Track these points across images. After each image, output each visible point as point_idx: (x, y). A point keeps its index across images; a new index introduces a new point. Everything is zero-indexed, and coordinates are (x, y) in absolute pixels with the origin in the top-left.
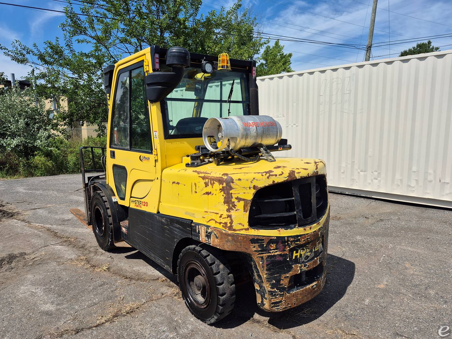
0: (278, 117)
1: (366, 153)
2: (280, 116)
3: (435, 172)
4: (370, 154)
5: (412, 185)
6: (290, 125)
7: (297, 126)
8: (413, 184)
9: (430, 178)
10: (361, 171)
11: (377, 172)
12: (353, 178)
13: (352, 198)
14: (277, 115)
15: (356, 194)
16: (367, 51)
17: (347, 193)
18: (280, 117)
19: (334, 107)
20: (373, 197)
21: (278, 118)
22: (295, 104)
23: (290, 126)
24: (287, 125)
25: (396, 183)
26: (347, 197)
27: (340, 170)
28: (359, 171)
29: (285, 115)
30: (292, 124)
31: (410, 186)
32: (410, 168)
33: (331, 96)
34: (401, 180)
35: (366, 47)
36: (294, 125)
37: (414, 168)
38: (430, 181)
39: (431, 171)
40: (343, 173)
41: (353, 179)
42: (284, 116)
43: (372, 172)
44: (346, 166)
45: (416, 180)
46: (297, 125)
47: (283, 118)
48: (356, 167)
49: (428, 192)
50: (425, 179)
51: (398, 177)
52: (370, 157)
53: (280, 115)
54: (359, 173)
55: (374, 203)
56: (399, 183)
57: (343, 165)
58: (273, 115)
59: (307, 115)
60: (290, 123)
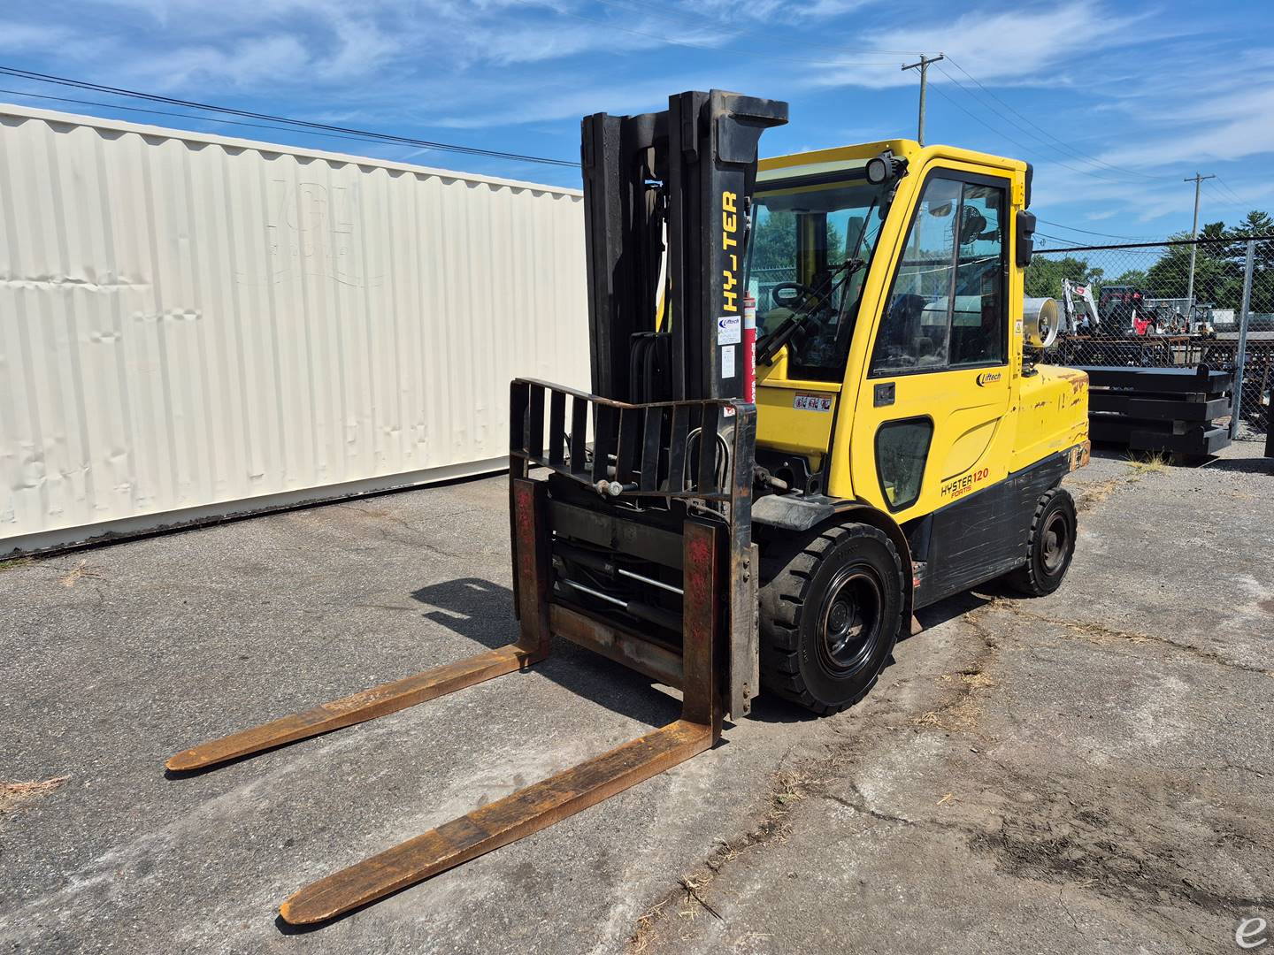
0: (113, 282)
2: (122, 278)
4: (405, 385)
6: (168, 312)
7: (199, 317)
8: (480, 435)
10: (393, 429)
11: (421, 424)
12: (376, 451)
14: (110, 274)
15: (381, 488)
17: (361, 493)
18: (124, 283)
20: (415, 484)
21: (114, 288)
22: (184, 242)
23: (168, 318)
24: (160, 315)
25: (455, 441)
27: (344, 437)
28: (389, 429)
29: (148, 276)
30: (180, 311)
31: (476, 441)
34: (463, 433)
36: (188, 312)
37: (479, 405)
40: (352, 442)
41: (377, 453)
42: (141, 281)
43: (413, 428)
44: (358, 422)
45: (484, 427)
46: (198, 312)
47: (139, 287)
48: (379, 422)
50: (496, 422)
52: (404, 391)
53: (121, 274)
54: (388, 434)
56: (461, 440)
57: (352, 422)
58: (90, 272)
59: (235, 282)
60: (165, 307)
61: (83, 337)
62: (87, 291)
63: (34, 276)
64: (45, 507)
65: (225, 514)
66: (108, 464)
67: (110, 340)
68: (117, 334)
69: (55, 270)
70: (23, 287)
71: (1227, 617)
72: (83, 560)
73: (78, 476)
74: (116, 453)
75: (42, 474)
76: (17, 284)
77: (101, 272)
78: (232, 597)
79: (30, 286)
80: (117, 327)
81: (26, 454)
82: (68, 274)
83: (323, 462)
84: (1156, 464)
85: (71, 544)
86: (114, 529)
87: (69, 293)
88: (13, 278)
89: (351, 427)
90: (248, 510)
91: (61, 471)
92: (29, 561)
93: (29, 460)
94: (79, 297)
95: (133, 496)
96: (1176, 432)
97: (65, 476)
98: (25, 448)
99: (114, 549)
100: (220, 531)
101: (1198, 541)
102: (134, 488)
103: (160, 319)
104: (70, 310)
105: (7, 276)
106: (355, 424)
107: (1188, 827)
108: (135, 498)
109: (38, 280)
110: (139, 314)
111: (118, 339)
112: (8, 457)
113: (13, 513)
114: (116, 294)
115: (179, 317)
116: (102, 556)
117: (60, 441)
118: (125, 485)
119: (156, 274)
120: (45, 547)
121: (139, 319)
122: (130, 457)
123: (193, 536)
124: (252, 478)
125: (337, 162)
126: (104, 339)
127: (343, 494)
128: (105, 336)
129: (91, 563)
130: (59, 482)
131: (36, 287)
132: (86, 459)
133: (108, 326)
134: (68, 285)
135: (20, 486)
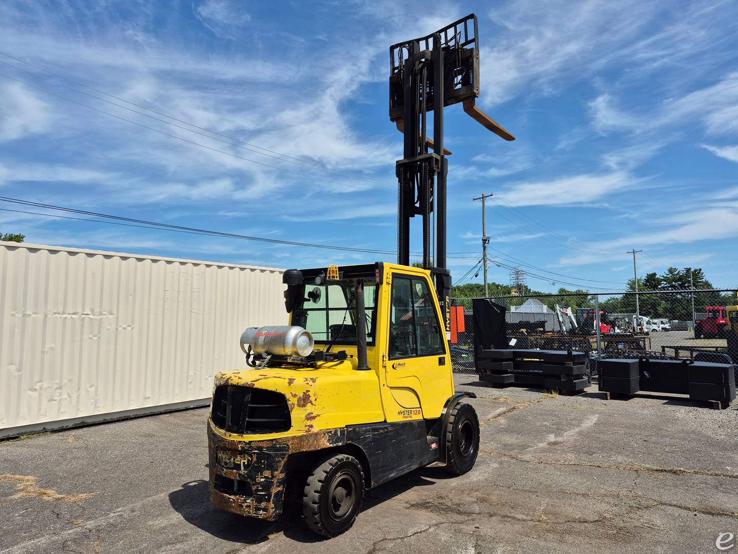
0: (101, 314)
2: (104, 313)
4: (216, 356)
6: (120, 326)
7: (132, 328)
12: (201, 387)
14: (100, 311)
15: (201, 404)
17: (192, 407)
18: (105, 315)
19: (180, 305)
21: (101, 316)
22: (131, 298)
23: (120, 329)
24: (117, 327)
27: (187, 380)
28: (207, 377)
29: (115, 312)
30: (125, 326)
36: (129, 326)
40: (191, 383)
42: (111, 313)
46: (133, 326)
47: (112, 316)
48: (203, 373)
52: (216, 360)
53: (104, 311)
54: (207, 379)
57: (191, 373)
58: (92, 310)
59: (149, 313)
60: (120, 324)
61: (86, 337)
62: (90, 318)
63: (71, 313)
64: (59, 410)
65: (132, 415)
66: (87, 391)
67: (96, 338)
68: (99, 336)
69: (80, 310)
70: (66, 317)
71: (531, 447)
72: (74, 432)
73: (75, 396)
74: (91, 386)
75: (61, 395)
76: (64, 316)
77: (97, 310)
78: (142, 444)
79: (69, 316)
80: (99, 332)
81: (56, 386)
82: (84, 311)
83: (177, 392)
84: (555, 395)
85: (66, 426)
86: (85, 420)
87: (83, 319)
88: (63, 313)
89: (191, 375)
90: (142, 413)
91: (68, 394)
92: (49, 433)
93: (57, 389)
94: (87, 321)
95: (95, 405)
96: (563, 380)
97: (69, 396)
98: (56, 383)
99: (85, 429)
100: (130, 423)
101: (546, 423)
102: (96, 402)
103: (117, 329)
104: (82, 326)
105: (61, 313)
106: (192, 374)
107: (470, 499)
108: (96, 407)
109: (72, 314)
110: (109, 327)
111: (99, 338)
112: (49, 387)
113: (46, 412)
114: (101, 319)
115: (125, 328)
116: (80, 431)
117: (69, 380)
118: (93, 401)
119: (118, 311)
120: (56, 427)
121: (109, 329)
122: (96, 388)
123: (117, 424)
124: (146, 398)
125: (197, 264)
126: (93, 338)
127: (183, 407)
128: (94, 336)
129: (76, 434)
130: (66, 399)
131: (71, 317)
132: (79, 389)
133: (96, 332)
134: (83, 316)
135: (51, 400)
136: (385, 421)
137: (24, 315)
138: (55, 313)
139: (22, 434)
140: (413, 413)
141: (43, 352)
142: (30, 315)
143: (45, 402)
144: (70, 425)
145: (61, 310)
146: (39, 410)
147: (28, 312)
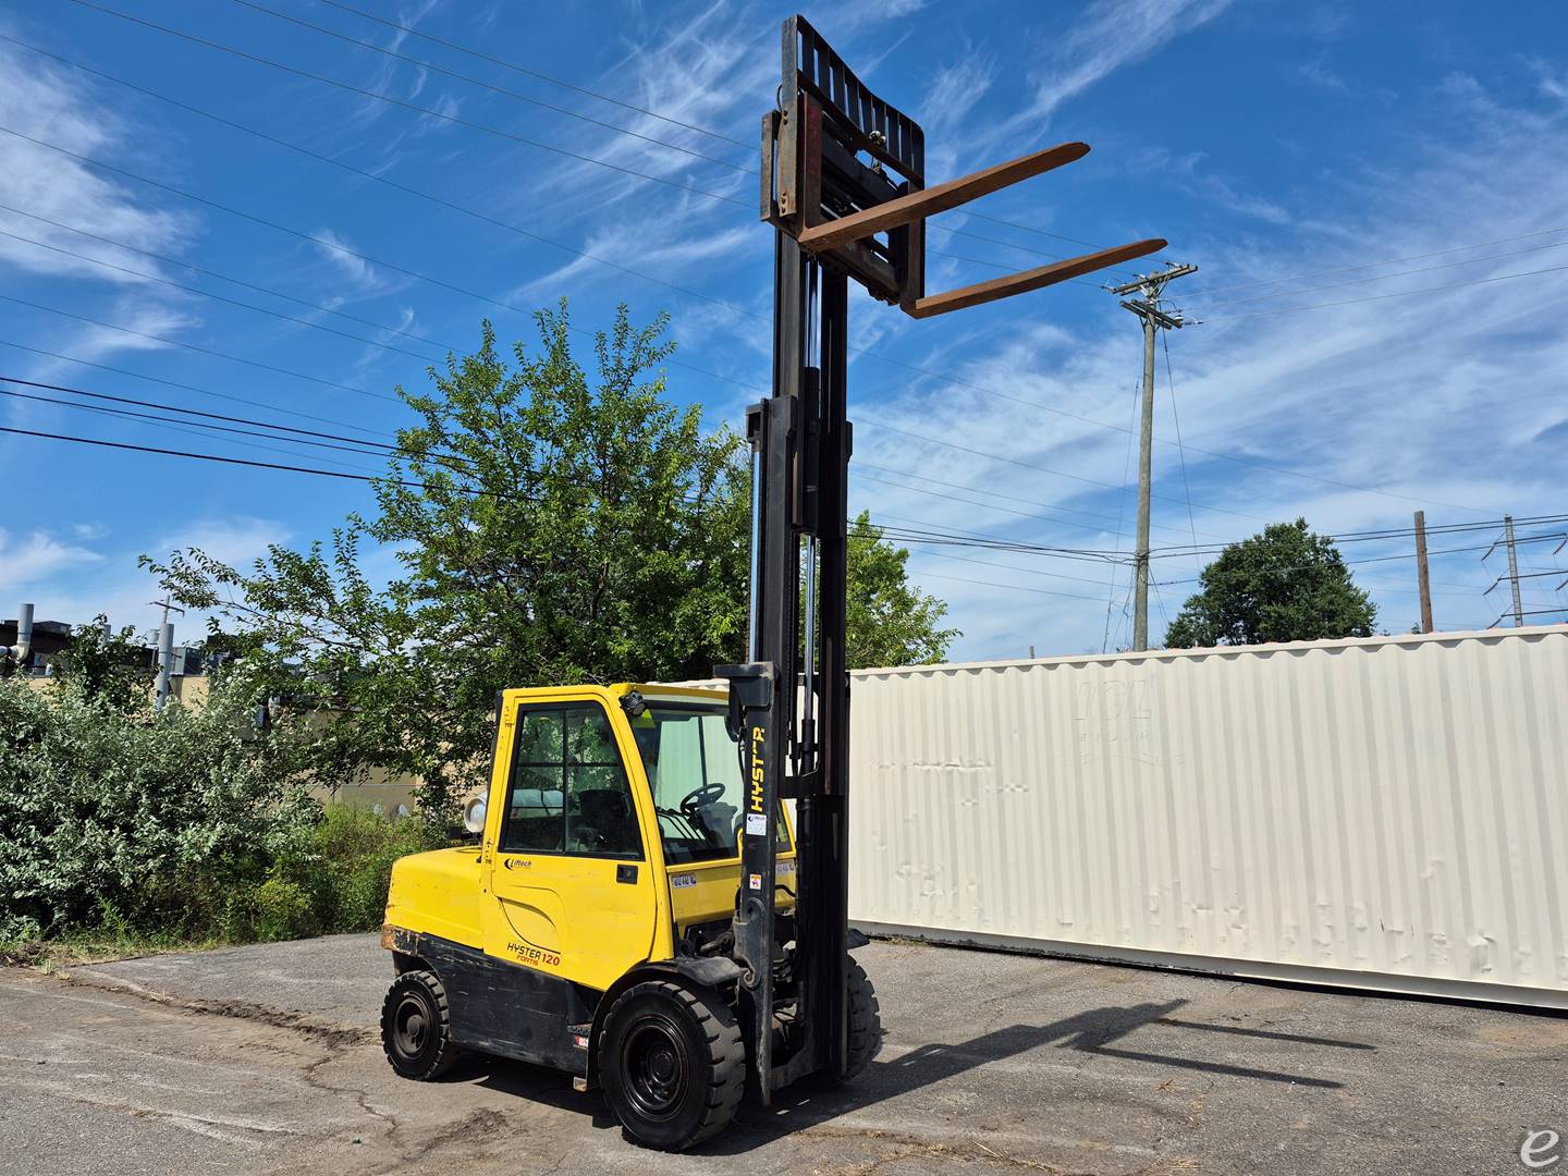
0: (972, 766)
1: (1206, 859)
2: (979, 763)
3: (1368, 906)
4: (1214, 863)
5: (1324, 941)
6: (1007, 786)
7: (1025, 790)
8: (1325, 937)
9: (1360, 921)
10: (1200, 907)
11: (1237, 908)
12: (1180, 926)
13: (1185, 979)
14: (972, 760)
15: (1193, 967)
16: (1139, 567)
17: (1171, 967)
18: (980, 766)
19: (1114, 747)
20: (1237, 974)
21: (973, 769)
22: (1016, 736)
23: (1007, 790)
24: (1000, 788)
25: (1285, 936)
26: (1171, 977)
27: (1146, 906)
28: (1194, 907)
29: (992, 761)
30: (1013, 786)
31: (1318, 943)
32: (1312, 899)
33: (1104, 720)
34: (1296, 929)
35: (1133, 557)
36: (1018, 786)
37: (1321, 899)
38: (1363, 930)
39: (1358, 904)
40: (1155, 912)
41: (1182, 928)
42: (989, 765)
43: (1227, 910)
44: (1160, 894)
45: (1329, 926)
46: (1025, 786)
47: (989, 769)
48: (1185, 897)
49: (1361, 956)
50: (1350, 925)
51: (1287, 920)
52: (1217, 870)
53: (980, 760)
54: (1194, 911)
55: (1241, 989)
56: (1292, 936)
57: (1154, 892)
60: (1006, 782)
61: (958, 801)
63: (934, 763)
64: (932, 912)
66: (967, 890)
67: (970, 804)
68: (975, 801)
69: (942, 759)
70: (929, 770)
74: (971, 884)
75: (933, 889)
76: (926, 768)
77: (968, 759)
79: (932, 768)
80: (975, 795)
81: (925, 874)
82: (950, 761)
83: (1126, 925)
85: (948, 941)
86: (973, 938)
87: (951, 772)
88: (924, 764)
89: (1153, 897)
91: (942, 889)
92: (924, 945)
93: (926, 878)
94: (955, 775)
95: (980, 917)
97: (944, 893)
98: (925, 869)
102: (982, 911)
103: (1000, 791)
104: (950, 784)
106: (1157, 894)
108: (981, 919)
109: (935, 765)
110: (987, 787)
111: (975, 804)
112: (917, 874)
113: (919, 910)
114: (976, 773)
115: (1013, 790)
117: (943, 868)
118: (976, 908)
119: (998, 760)
120: (936, 938)
121: (988, 791)
122: (980, 888)
124: (1062, 923)
125: (1136, 659)
126: (967, 803)
127: (1152, 962)
130: (940, 896)
131: (936, 770)
132: (955, 884)
133: (969, 795)
134: (949, 768)
135: (922, 895)
136: (482, 950)
137: (881, 767)
138: (915, 764)
139: (896, 936)
140: (542, 957)
141: (906, 821)
142: (888, 767)
143: (916, 895)
144: (955, 940)
145: (919, 760)
146: (910, 906)
147: (887, 763)
